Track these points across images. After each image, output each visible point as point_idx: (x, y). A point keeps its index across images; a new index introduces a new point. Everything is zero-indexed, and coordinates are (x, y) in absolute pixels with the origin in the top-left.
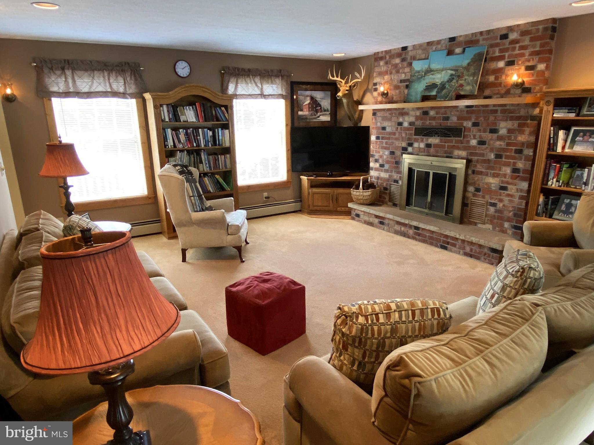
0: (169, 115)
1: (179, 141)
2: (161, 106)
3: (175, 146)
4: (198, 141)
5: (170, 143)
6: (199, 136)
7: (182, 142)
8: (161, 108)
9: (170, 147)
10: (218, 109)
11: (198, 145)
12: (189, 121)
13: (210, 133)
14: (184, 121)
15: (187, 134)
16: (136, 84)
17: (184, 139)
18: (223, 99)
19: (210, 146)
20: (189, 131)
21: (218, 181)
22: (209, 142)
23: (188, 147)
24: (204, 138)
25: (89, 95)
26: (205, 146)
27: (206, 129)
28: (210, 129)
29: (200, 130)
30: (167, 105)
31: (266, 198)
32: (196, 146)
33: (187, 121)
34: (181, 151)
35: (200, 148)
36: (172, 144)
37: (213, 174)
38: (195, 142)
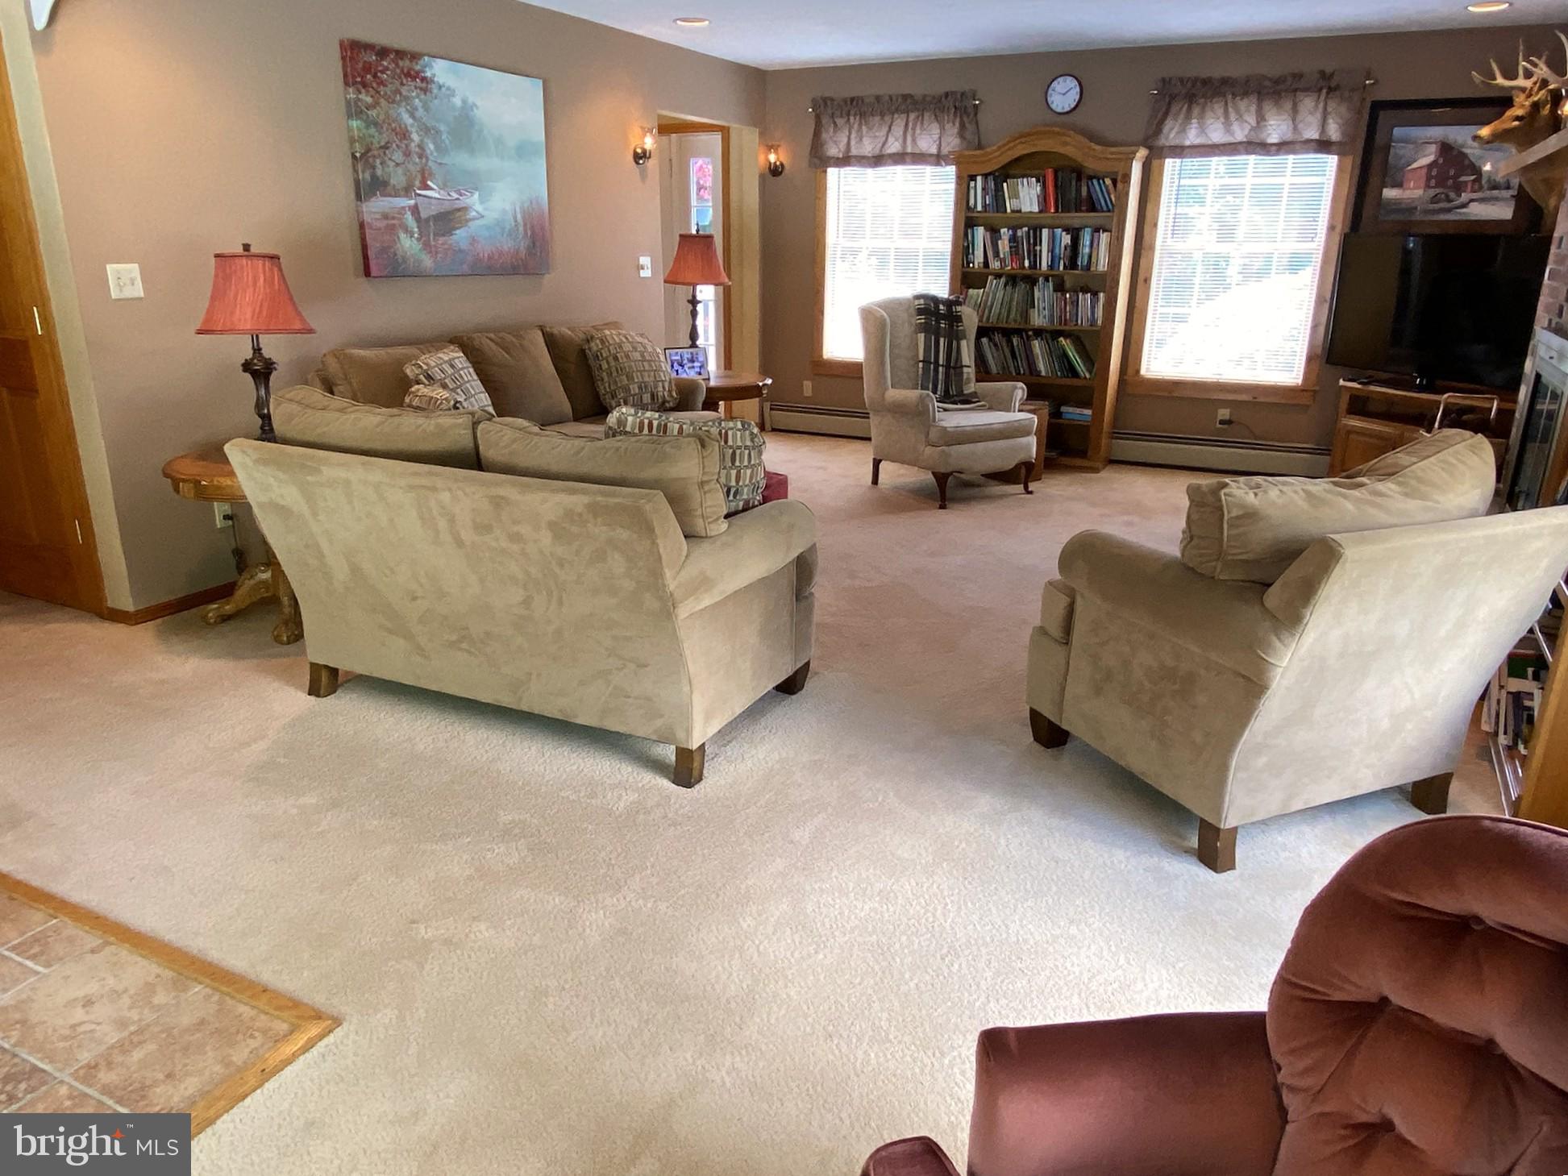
0: (984, 198)
1: (996, 254)
2: (973, 178)
3: (986, 264)
4: (1035, 255)
5: (979, 258)
6: (1041, 245)
7: (1002, 256)
8: (972, 184)
9: (976, 267)
10: (1095, 182)
11: (1034, 266)
12: (1023, 210)
13: (1066, 239)
14: (1013, 211)
15: (1013, 239)
16: (961, 134)
17: (1007, 249)
18: (1108, 159)
19: (1061, 268)
20: (1019, 233)
21: (1065, 355)
22: (1060, 258)
23: (1013, 268)
24: (1052, 250)
25: (878, 160)
26: (1051, 267)
27: (1060, 230)
28: (1067, 230)
29: (1045, 232)
30: (985, 176)
31: (1222, 422)
32: (1030, 267)
33: (1019, 211)
34: (998, 276)
35: (1038, 272)
36: (982, 260)
37: (1056, 334)
38: (1029, 258)
